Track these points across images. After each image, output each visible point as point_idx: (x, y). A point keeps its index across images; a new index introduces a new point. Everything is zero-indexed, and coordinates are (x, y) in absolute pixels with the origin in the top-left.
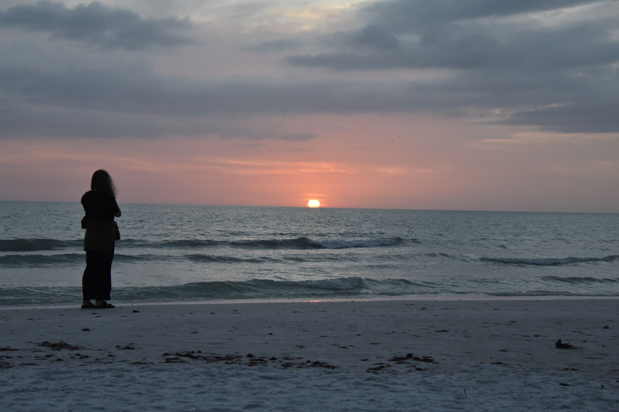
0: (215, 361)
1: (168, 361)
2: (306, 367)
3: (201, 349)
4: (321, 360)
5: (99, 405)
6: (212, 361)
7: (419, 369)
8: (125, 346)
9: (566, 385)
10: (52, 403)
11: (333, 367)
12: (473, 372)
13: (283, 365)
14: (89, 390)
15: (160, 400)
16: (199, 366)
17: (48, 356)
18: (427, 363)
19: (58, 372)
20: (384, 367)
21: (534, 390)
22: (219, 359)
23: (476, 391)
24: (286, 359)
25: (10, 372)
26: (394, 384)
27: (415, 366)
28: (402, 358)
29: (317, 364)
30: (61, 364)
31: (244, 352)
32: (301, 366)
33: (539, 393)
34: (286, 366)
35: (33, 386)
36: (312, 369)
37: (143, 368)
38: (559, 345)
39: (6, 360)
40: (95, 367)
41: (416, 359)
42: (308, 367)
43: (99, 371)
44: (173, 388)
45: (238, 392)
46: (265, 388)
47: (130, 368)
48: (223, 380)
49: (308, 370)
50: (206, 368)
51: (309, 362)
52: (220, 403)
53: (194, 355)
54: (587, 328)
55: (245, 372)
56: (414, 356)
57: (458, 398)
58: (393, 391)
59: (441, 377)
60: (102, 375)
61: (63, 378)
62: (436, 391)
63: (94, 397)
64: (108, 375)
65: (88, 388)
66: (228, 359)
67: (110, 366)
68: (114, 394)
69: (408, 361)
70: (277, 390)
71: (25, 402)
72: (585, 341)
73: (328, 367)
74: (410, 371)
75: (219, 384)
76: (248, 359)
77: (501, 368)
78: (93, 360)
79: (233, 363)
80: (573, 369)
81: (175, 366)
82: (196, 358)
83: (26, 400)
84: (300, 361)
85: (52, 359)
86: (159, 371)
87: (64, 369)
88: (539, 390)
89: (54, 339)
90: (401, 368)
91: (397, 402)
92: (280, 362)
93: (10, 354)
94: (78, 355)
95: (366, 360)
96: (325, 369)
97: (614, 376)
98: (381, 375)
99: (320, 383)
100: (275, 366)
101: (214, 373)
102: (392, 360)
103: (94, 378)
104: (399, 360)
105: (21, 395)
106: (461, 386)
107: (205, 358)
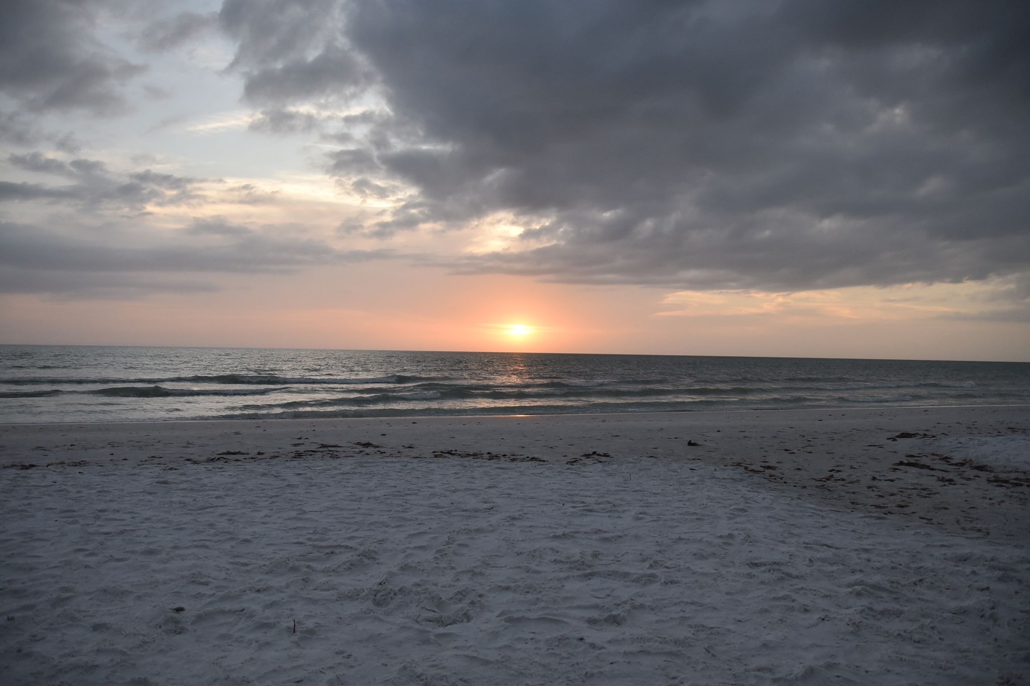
0: (467, 457)
1: (436, 456)
2: (526, 461)
3: (457, 449)
4: (536, 456)
5: (392, 484)
6: (464, 457)
7: (600, 462)
8: (408, 446)
9: (693, 470)
10: (365, 482)
11: (544, 461)
12: (636, 463)
13: (511, 460)
14: (387, 474)
15: (431, 482)
16: (455, 460)
17: (361, 452)
18: (606, 458)
19: (367, 463)
20: (577, 460)
21: (675, 474)
22: (468, 455)
23: (638, 476)
24: (513, 455)
25: (338, 461)
26: (584, 472)
27: (597, 460)
28: (590, 455)
29: (533, 459)
30: (368, 457)
31: (485, 451)
32: (523, 460)
33: (677, 475)
34: (513, 460)
35: (353, 470)
36: (530, 463)
37: (420, 461)
38: (690, 444)
39: (336, 453)
40: (390, 460)
41: (599, 455)
42: (528, 461)
43: (392, 462)
44: (440, 474)
45: (481, 478)
46: (499, 475)
47: (412, 461)
48: (472, 469)
49: (528, 463)
50: (460, 461)
51: (528, 457)
52: (471, 485)
53: (453, 452)
54: (707, 432)
55: (486, 464)
56: (597, 453)
57: (626, 480)
58: (584, 477)
59: (615, 466)
60: (395, 465)
61: (371, 466)
62: (611, 476)
63: (389, 479)
64: (398, 465)
65: (386, 473)
66: (475, 455)
67: (398, 459)
68: (402, 478)
69: (593, 456)
70: (508, 476)
71: (348, 481)
72: (705, 441)
73: (541, 461)
74: (595, 463)
75: (469, 472)
76: (488, 455)
77: (653, 460)
78: (388, 455)
79: (478, 458)
80: (698, 459)
81: (441, 460)
82: (454, 454)
83: (348, 479)
84: (522, 457)
85: (363, 453)
86: (430, 463)
87: (370, 460)
88: (677, 474)
89: (364, 440)
90: (588, 461)
91: (586, 484)
92: (509, 457)
93: (338, 449)
94: (379, 451)
95: (566, 456)
96: (538, 462)
97: (722, 463)
98: (576, 466)
99: (535, 471)
100: (506, 460)
101: (466, 465)
102: (583, 456)
103: (389, 467)
104: (587, 456)
105: (346, 476)
106: (628, 473)
107: (460, 455)
